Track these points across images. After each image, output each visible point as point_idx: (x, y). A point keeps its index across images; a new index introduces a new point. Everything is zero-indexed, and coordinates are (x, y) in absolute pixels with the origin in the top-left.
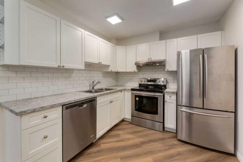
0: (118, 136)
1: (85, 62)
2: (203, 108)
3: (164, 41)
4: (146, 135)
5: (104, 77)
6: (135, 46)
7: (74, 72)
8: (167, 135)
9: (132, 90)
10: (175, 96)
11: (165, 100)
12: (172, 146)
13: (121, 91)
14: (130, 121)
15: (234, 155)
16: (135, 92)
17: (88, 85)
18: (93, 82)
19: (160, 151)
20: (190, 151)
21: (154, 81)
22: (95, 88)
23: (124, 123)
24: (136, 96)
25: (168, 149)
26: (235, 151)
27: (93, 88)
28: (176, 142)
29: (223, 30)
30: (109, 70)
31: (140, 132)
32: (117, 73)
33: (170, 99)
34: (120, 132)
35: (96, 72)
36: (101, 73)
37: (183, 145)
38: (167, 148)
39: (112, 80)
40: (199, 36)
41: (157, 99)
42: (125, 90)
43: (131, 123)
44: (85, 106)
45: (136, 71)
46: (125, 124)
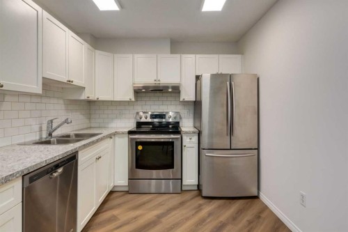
0: (114, 218)
1: (43, 78)
2: (231, 149)
3: (178, 56)
4: (160, 204)
5: (67, 110)
6: (131, 56)
7: (7, 98)
8: (187, 196)
9: (130, 133)
10: (196, 137)
11: (184, 144)
12: (199, 208)
13: (110, 136)
14: (126, 189)
15: (257, 197)
16: (136, 136)
17: (36, 128)
18: (52, 121)
19: (188, 219)
20: (219, 207)
21: (162, 116)
22: (54, 134)
23: (114, 195)
24: (138, 143)
25: (197, 212)
26: (258, 193)
27: (50, 135)
28: (202, 201)
29: (243, 54)
30: (84, 97)
31: (148, 202)
32: (90, 103)
33: (190, 143)
34: (115, 212)
35: (53, 101)
36: (61, 102)
37: (210, 202)
38: (194, 212)
39: (81, 117)
40: (221, 56)
41: (172, 143)
42: (115, 134)
43: (127, 192)
44: (60, 170)
45: (133, 99)
46: (117, 197)
